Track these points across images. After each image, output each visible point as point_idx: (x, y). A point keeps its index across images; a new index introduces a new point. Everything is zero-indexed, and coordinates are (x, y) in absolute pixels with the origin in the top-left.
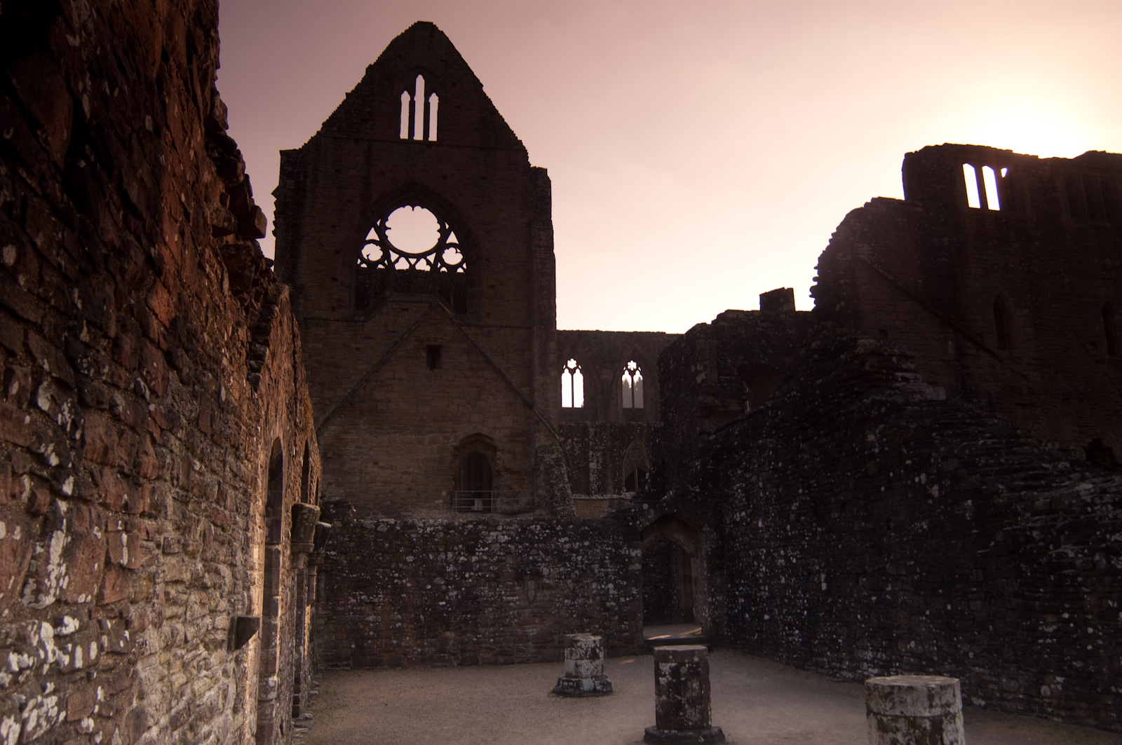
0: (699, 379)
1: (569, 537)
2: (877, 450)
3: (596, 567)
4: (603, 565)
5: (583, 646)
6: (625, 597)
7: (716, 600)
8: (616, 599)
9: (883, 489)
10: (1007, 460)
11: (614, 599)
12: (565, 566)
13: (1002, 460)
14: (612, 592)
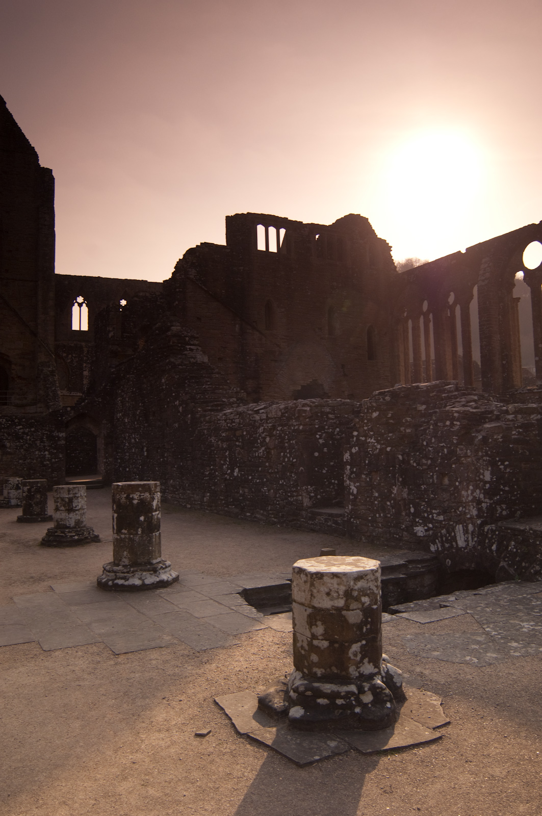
0: (111, 335)
1: (23, 426)
2: (164, 387)
3: (38, 443)
4: (42, 441)
5: (12, 483)
6: (55, 459)
7: (109, 461)
8: (50, 460)
9: (166, 406)
10: (209, 396)
11: (48, 460)
12: (20, 442)
13: (207, 397)
14: (47, 456)
